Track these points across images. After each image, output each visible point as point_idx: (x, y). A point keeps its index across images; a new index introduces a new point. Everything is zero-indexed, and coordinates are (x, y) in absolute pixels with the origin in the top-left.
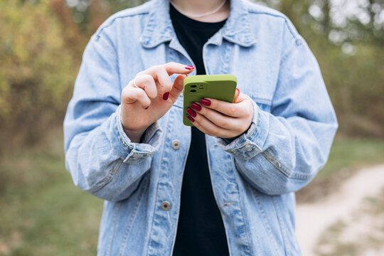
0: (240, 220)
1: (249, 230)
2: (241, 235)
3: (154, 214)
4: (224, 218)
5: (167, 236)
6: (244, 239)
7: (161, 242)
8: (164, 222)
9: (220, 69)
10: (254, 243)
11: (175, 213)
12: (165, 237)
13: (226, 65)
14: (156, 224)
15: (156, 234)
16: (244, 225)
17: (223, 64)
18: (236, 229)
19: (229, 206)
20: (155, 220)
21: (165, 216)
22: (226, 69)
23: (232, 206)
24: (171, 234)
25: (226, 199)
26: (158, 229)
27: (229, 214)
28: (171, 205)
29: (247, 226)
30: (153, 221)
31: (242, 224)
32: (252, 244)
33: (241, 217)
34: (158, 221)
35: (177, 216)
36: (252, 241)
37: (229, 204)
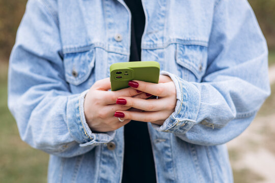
0: (169, 156)
1: (176, 166)
2: (169, 170)
3: (101, 154)
4: (155, 152)
5: (114, 173)
6: (171, 174)
7: (109, 179)
8: (111, 161)
9: (158, 12)
10: (179, 178)
11: (120, 152)
12: (113, 174)
13: (163, 8)
14: (104, 163)
15: (104, 172)
16: (172, 162)
17: (160, 7)
18: (165, 164)
19: (160, 142)
20: (103, 159)
21: (111, 155)
22: (163, 12)
23: (163, 143)
24: (117, 171)
25: (158, 136)
26: (105, 167)
27: (160, 149)
28: (116, 144)
29: (174, 162)
30: (101, 160)
31: (170, 160)
32: (178, 179)
33: (170, 154)
34: (105, 160)
35: (122, 155)
36: (178, 176)
37: (161, 140)
